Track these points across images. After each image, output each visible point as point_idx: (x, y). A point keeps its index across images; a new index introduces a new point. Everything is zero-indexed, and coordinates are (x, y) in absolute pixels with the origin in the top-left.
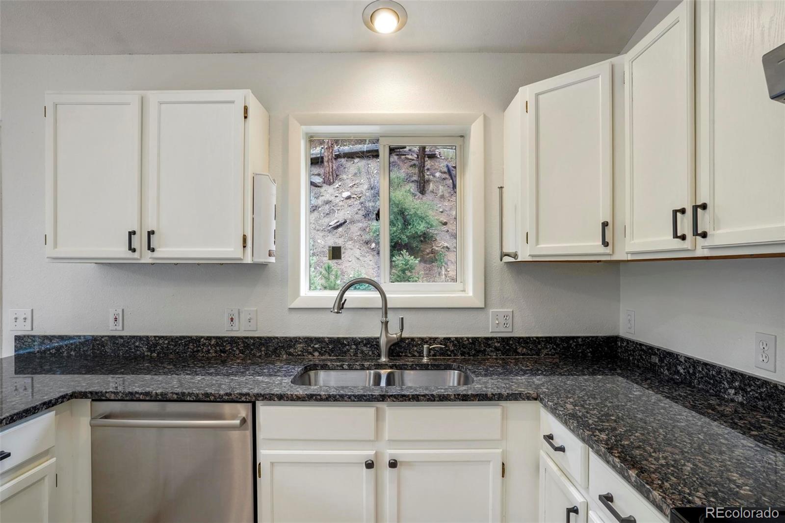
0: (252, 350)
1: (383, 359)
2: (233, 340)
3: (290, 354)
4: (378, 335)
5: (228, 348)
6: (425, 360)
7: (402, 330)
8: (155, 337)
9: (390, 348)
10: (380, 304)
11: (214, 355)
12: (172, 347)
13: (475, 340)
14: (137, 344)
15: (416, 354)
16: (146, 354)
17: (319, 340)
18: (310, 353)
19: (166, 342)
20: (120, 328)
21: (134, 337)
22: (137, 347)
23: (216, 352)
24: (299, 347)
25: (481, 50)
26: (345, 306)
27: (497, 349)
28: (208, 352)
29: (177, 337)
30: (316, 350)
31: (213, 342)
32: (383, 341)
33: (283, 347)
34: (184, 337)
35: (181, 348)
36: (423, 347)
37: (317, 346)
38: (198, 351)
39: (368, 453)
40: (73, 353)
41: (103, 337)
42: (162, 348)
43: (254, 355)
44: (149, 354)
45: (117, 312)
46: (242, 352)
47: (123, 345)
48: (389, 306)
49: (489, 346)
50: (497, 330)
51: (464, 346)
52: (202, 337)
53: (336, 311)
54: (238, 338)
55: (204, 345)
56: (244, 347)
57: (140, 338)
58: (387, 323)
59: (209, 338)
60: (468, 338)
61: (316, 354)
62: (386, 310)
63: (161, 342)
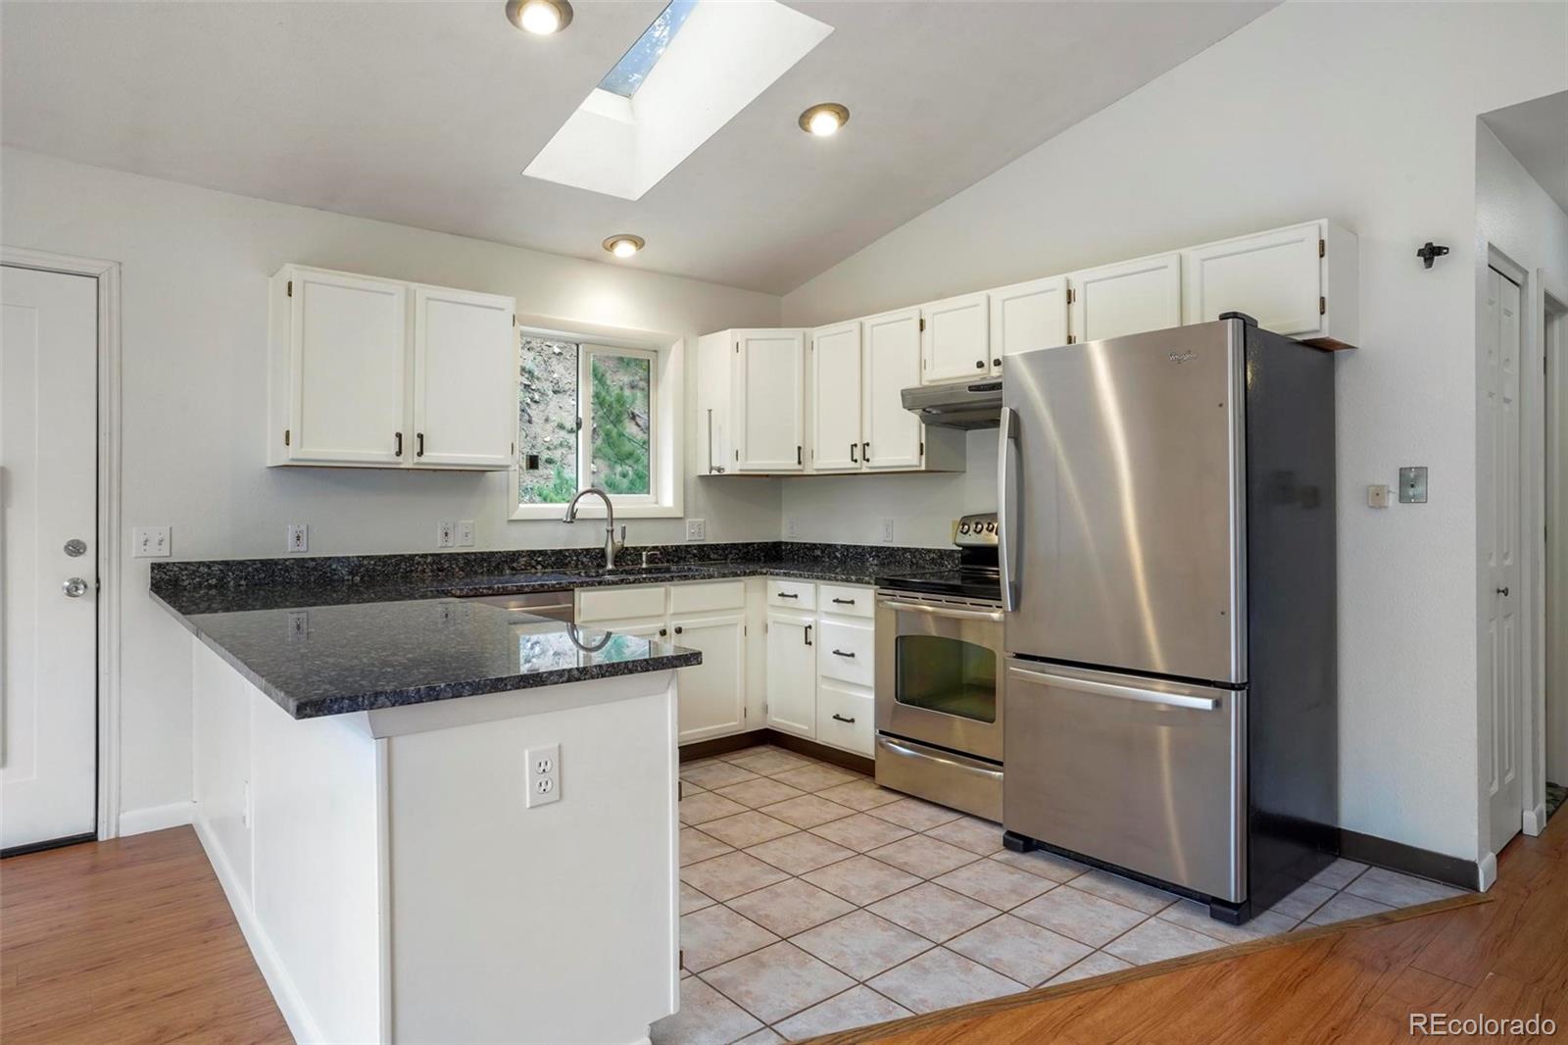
0: (473, 566)
1: (610, 566)
2: (453, 557)
3: (513, 569)
4: (603, 546)
5: (445, 566)
6: (644, 566)
7: (624, 538)
8: (358, 557)
9: (616, 557)
10: (605, 515)
11: (430, 574)
12: (380, 568)
13: (678, 547)
14: (334, 566)
15: (630, 563)
16: (346, 578)
17: (541, 553)
18: (533, 567)
19: (372, 562)
20: (304, 548)
21: (330, 558)
22: (334, 570)
23: (432, 571)
24: (523, 560)
25: (682, 276)
26: (577, 516)
27: (695, 555)
28: (424, 571)
29: (386, 556)
30: (538, 563)
31: (429, 560)
32: (609, 550)
33: (506, 562)
34: (395, 556)
35: (391, 568)
36: (641, 555)
37: (539, 559)
38: (411, 571)
39: (660, 625)
40: (243, 582)
41: (286, 560)
42: (367, 570)
43: (476, 572)
44: (350, 577)
45: (298, 530)
46: (462, 569)
47: (315, 569)
48: (614, 516)
49: (689, 553)
50: (693, 538)
51: (669, 554)
52: (416, 555)
53: (569, 520)
54: (458, 554)
55: (418, 563)
56: (465, 563)
57: (338, 559)
58: (612, 531)
59: (424, 556)
60: (672, 546)
61: (539, 567)
62: (612, 520)
63: (365, 562)
